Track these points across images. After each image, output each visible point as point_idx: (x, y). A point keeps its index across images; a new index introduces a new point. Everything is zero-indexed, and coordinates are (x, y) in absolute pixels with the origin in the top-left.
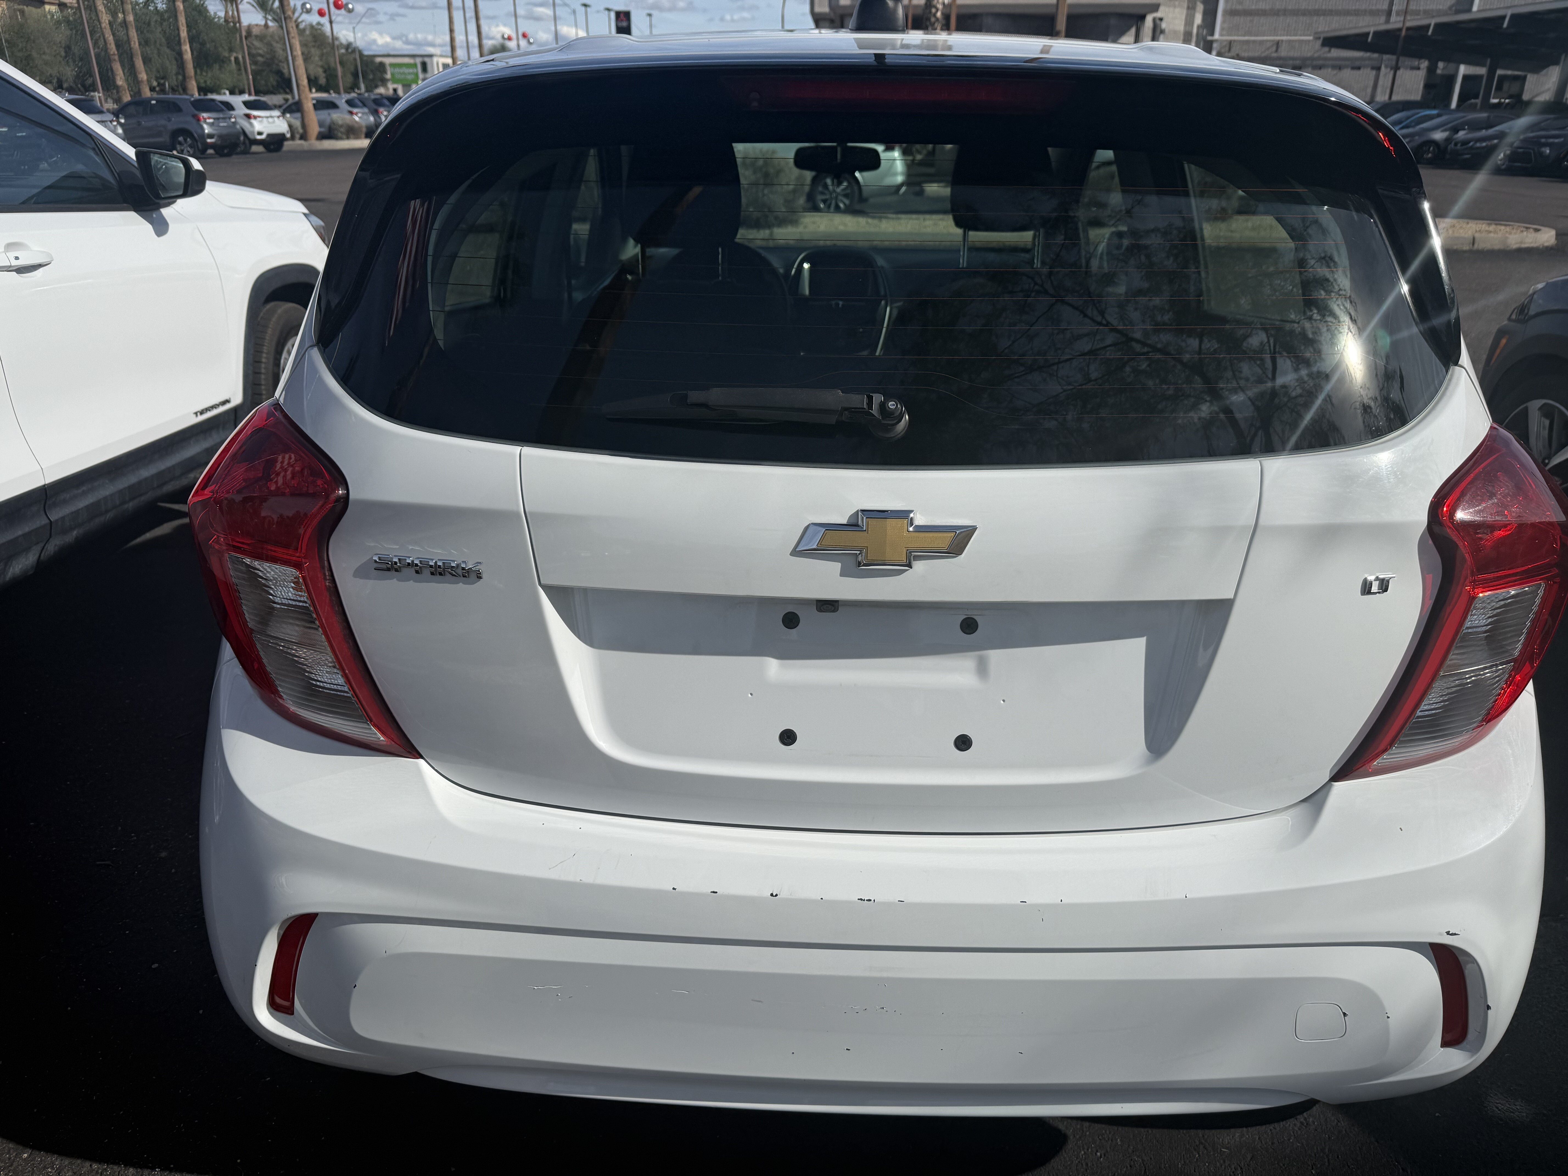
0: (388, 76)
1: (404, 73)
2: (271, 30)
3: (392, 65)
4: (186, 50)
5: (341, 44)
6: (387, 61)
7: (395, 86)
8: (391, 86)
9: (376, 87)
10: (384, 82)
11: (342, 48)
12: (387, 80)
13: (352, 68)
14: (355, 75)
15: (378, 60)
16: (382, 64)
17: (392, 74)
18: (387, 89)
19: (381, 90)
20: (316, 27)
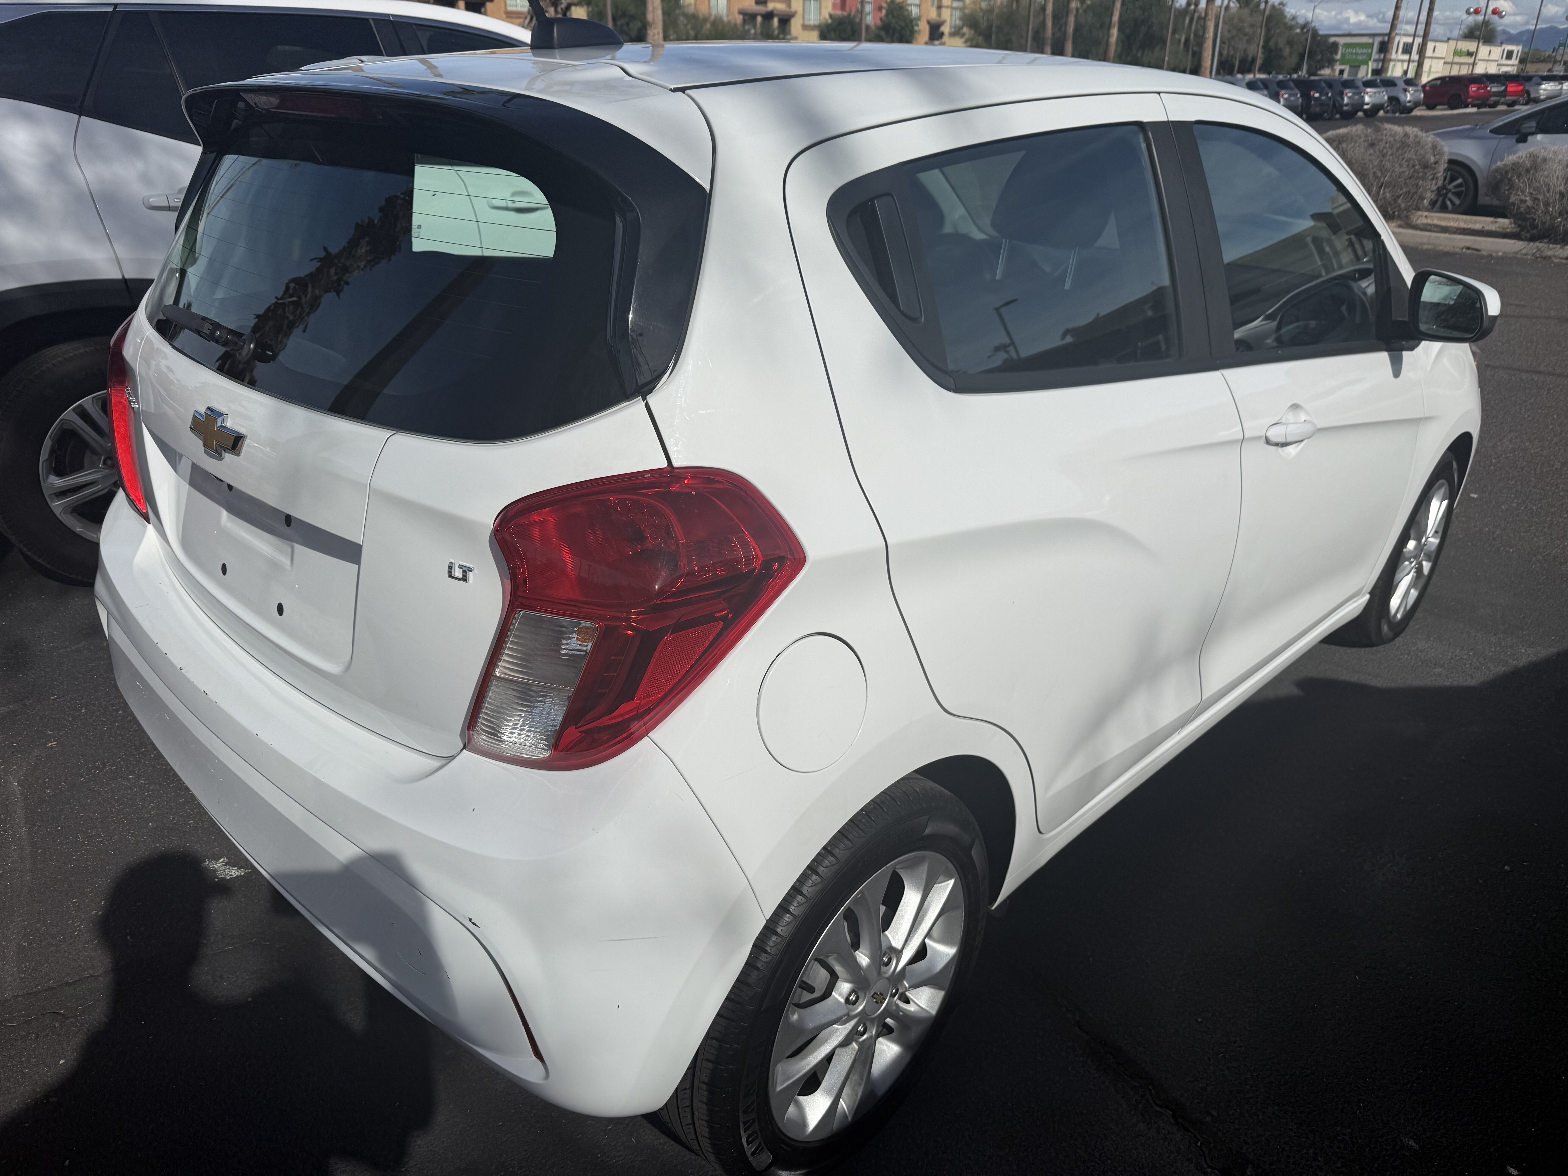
0: (1338, 57)
1: (1357, 54)
2: (1232, 11)
3: (1347, 45)
4: (1113, 34)
5: (1297, 24)
6: (1342, 41)
7: (1343, 67)
8: (1338, 67)
9: (1322, 67)
10: (1331, 63)
11: (1298, 28)
12: (1336, 61)
13: (1301, 49)
14: (1302, 57)
15: (1332, 40)
16: (1335, 45)
17: (1343, 55)
18: (1333, 70)
19: (1326, 72)
20: (1278, 7)
